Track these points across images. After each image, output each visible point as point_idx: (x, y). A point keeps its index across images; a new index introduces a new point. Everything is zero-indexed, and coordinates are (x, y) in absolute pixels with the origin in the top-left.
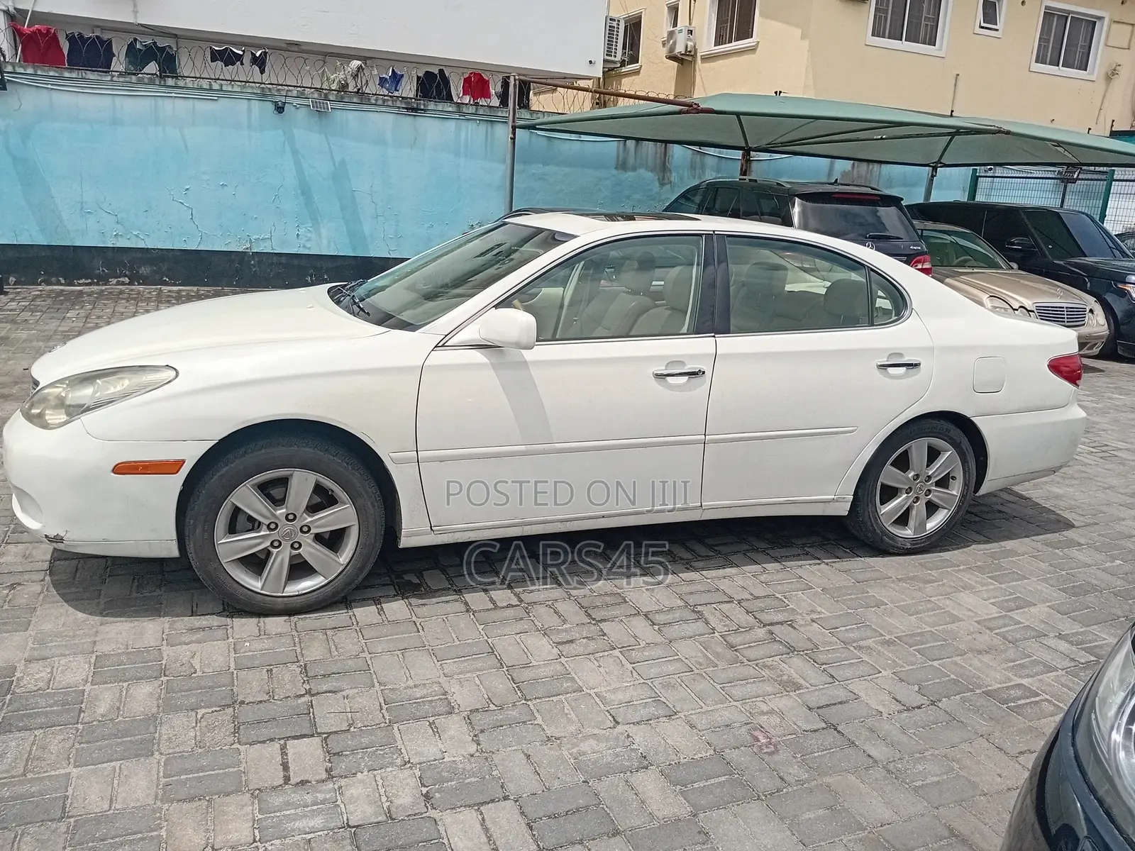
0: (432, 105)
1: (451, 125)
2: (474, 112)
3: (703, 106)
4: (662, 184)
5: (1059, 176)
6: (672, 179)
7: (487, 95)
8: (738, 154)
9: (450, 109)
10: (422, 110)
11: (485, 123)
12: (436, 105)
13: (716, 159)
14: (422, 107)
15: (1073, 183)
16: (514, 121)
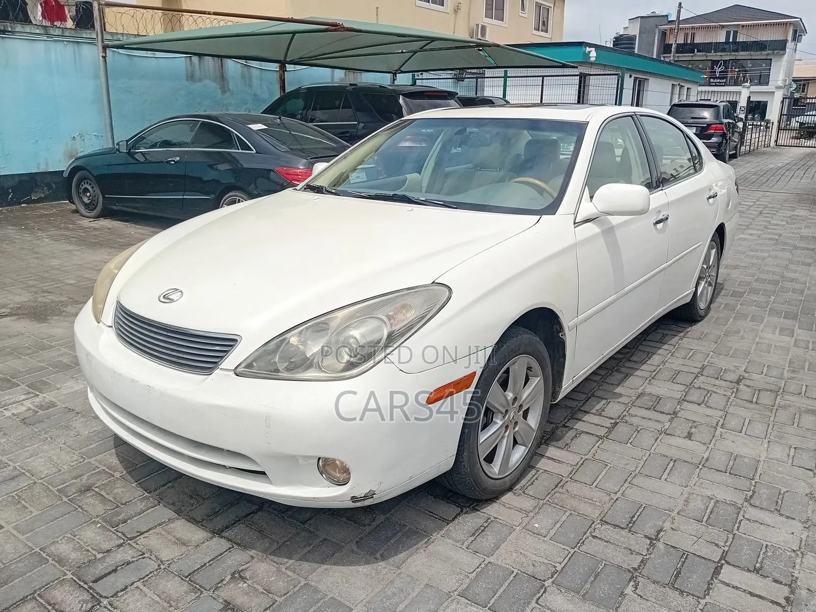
0: (19, 27)
1: (40, 46)
2: (60, 34)
3: (346, 25)
4: (224, 92)
5: (455, 77)
6: (231, 87)
7: (63, 19)
8: (275, 67)
9: (38, 31)
10: (10, 32)
11: (71, 44)
12: (23, 27)
13: (259, 70)
14: (10, 29)
15: (462, 81)
16: (103, 41)
